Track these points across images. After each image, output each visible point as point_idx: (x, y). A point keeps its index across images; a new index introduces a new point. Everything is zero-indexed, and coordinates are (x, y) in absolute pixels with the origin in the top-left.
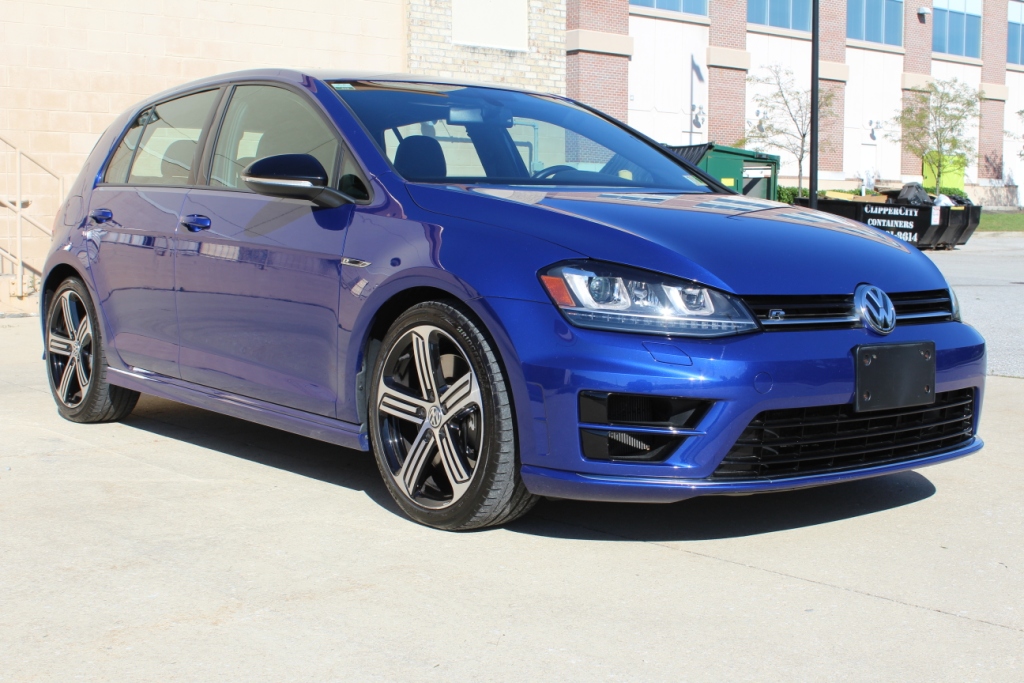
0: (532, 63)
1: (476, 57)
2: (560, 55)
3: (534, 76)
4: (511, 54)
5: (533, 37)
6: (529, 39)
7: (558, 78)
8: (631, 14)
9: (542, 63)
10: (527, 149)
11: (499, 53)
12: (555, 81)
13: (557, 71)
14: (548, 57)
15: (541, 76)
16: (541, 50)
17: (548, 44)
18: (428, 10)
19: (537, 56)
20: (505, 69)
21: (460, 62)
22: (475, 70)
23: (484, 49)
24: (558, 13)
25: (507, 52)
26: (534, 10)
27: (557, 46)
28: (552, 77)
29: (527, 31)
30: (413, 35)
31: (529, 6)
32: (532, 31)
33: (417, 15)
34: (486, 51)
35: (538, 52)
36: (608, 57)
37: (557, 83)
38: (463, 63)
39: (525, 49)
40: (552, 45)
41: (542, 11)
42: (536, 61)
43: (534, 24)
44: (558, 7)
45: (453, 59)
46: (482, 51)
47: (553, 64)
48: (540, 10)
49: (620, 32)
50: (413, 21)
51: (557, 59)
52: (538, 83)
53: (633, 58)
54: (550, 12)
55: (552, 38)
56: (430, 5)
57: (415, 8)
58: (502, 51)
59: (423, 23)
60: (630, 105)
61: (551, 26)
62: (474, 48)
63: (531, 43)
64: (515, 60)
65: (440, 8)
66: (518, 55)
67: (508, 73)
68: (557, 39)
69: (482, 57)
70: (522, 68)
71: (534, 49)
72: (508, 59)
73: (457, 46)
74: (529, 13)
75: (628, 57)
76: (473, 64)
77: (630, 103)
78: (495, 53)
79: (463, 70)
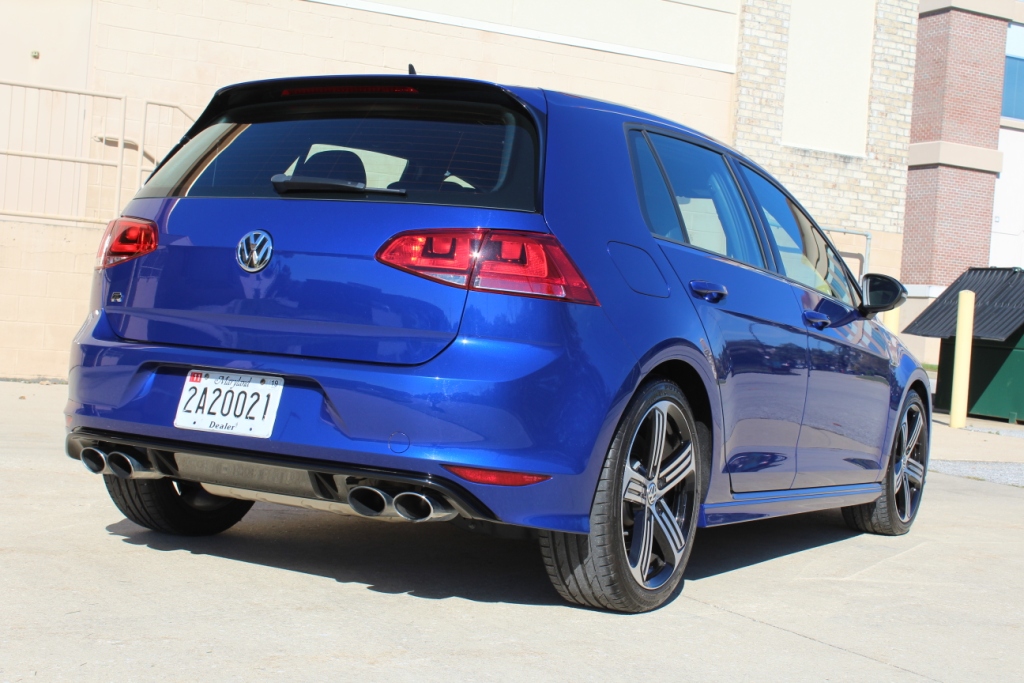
0: (869, 170)
1: (807, 160)
2: (901, 164)
3: (870, 184)
4: (846, 159)
5: (872, 142)
6: (868, 144)
7: (897, 188)
8: (1002, 127)
9: (879, 171)
10: (857, 261)
11: (832, 158)
12: (894, 191)
13: (896, 181)
14: (887, 165)
15: (878, 185)
16: (881, 157)
17: (888, 151)
18: (758, 108)
19: (875, 163)
20: (838, 175)
21: (788, 165)
22: (804, 174)
23: (816, 152)
24: (902, 118)
25: (841, 156)
26: (875, 114)
27: (899, 153)
28: (890, 187)
29: (866, 135)
30: (739, 134)
31: (870, 108)
32: (871, 135)
33: (745, 113)
34: (817, 155)
35: (877, 158)
36: (972, 173)
37: (896, 193)
38: (792, 166)
39: (863, 155)
40: (893, 152)
41: (884, 114)
42: (874, 168)
43: (874, 128)
44: (902, 111)
45: (781, 162)
46: (813, 155)
47: (892, 173)
48: (882, 114)
49: (988, 146)
50: (740, 119)
51: (898, 167)
52: (873, 192)
53: (1001, 175)
54: (894, 116)
55: (893, 145)
56: (760, 103)
57: (743, 106)
58: (836, 155)
59: (750, 122)
60: (995, 227)
61: (893, 131)
62: (805, 151)
63: (869, 148)
64: (850, 166)
65: (770, 107)
66: (854, 161)
67: (841, 180)
68: (900, 146)
69: (814, 161)
70: (857, 175)
71: (872, 155)
72: (842, 165)
73: (786, 147)
74: (870, 116)
75: (996, 174)
76: (802, 167)
77: (994, 224)
78: (828, 157)
79: (791, 173)
